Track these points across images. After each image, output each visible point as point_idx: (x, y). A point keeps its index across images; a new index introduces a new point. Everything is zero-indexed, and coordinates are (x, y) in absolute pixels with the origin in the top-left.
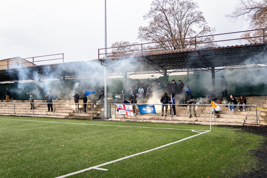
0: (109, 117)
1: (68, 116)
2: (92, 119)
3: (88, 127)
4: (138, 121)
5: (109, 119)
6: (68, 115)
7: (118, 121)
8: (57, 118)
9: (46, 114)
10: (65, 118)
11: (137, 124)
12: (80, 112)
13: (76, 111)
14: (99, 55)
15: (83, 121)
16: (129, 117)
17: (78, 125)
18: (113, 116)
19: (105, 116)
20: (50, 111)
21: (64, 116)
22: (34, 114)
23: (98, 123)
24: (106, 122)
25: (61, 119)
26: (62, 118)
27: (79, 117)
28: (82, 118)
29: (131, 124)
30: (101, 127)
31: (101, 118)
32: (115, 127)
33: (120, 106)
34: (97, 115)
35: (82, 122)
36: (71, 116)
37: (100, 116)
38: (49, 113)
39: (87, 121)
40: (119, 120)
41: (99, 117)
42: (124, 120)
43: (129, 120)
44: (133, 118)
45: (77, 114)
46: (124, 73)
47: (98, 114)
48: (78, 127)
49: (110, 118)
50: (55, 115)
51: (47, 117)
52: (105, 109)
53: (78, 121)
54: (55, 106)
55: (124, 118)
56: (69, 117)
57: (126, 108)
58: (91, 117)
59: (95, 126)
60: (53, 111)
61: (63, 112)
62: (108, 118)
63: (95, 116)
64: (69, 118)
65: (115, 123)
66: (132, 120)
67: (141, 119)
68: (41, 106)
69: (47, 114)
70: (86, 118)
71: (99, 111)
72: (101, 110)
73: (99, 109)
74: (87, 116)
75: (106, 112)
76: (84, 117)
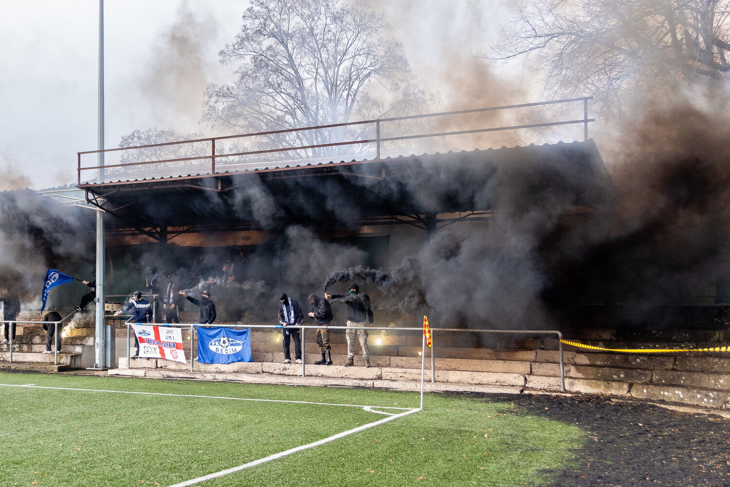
0: (109, 365)
2: (56, 370)
3: (42, 395)
4: (198, 377)
5: (111, 372)
7: (137, 377)
11: (195, 386)
12: (17, 350)
14: (79, 169)
15: (26, 375)
16: (173, 366)
17: (12, 388)
18: (122, 362)
19: (97, 362)
23: (75, 383)
24: (99, 380)
27: (16, 365)
28: (24, 367)
29: (177, 386)
30: (84, 395)
31: (85, 369)
32: (127, 396)
33: (144, 332)
34: (72, 357)
35: (23, 380)
37: (83, 362)
39: (40, 376)
40: (140, 373)
41: (78, 363)
42: (156, 374)
43: (172, 374)
44: (184, 368)
45: (8, 355)
46: (158, 229)
47: (75, 357)
48: (11, 396)
49: (112, 368)
52: (98, 340)
53: (11, 376)
55: (157, 367)
57: (163, 338)
58: (52, 363)
59: (65, 392)
62: (105, 369)
63: (66, 360)
65: (126, 382)
66: (181, 375)
67: (210, 372)
70: (38, 368)
71: (78, 345)
72: (84, 343)
73: (78, 341)
74: (40, 363)
75: (99, 349)
76: (32, 366)
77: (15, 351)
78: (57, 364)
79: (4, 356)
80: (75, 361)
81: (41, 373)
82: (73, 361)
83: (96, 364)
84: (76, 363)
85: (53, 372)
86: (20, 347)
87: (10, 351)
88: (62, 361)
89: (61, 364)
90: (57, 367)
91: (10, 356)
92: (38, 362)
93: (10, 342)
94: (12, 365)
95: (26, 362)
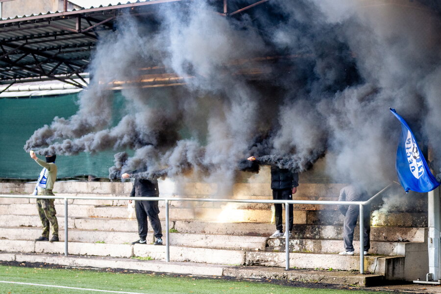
1: (237, 268)
2: (362, 284)
6: (237, 259)
8: (186, 276)
9: (129, 254)
10: (226, 279)
12: (297, 248)
13: (277, 242)
19: (432, 270)
20: (150, 236)
21: (216, 265)
22: (69, 255)
25: (202, 283)
26: (210, 278)
27: (296, 275)
28: (309, 277)
31: (411, 283)
34: (388, 261)
36: (256, 264)
37: (409, 269)
38: (141, 250)
41: (399, 273)
45: (283, 256)
47: (393, 262)
50: (176, 262)
51: (136, 271)
52: (432, 233)
54: (173, 214)
56: (245, 273)
58: (356, 272)
60: (164, 239)
61: (214, 244)
63: (378, 268)
64: (242, 279)
68: (102, 212)
69: (134, 256)
70: (331, 279)
71: (399, 241)
72: (408, 239)
73: (398, 234)
74: (335, 270)
75: (434, 249)
76: (322, 276)
77: (294, 250)
78: (363, 274)
79: (276, 259)
80: (394, 268)
81: (339, 289)
82: (391, 268)
83: (431, 275)
84: (396, 271)
85: (357, 287)
86: (301, 243)
87: (286, 250)
88: (372, 269)
89: (370, 273)
90: (363, 277)
91: (286, 259)
92: (332, 270)
93: (286, 235)
94: (289, 273)
95: (313, 269)
